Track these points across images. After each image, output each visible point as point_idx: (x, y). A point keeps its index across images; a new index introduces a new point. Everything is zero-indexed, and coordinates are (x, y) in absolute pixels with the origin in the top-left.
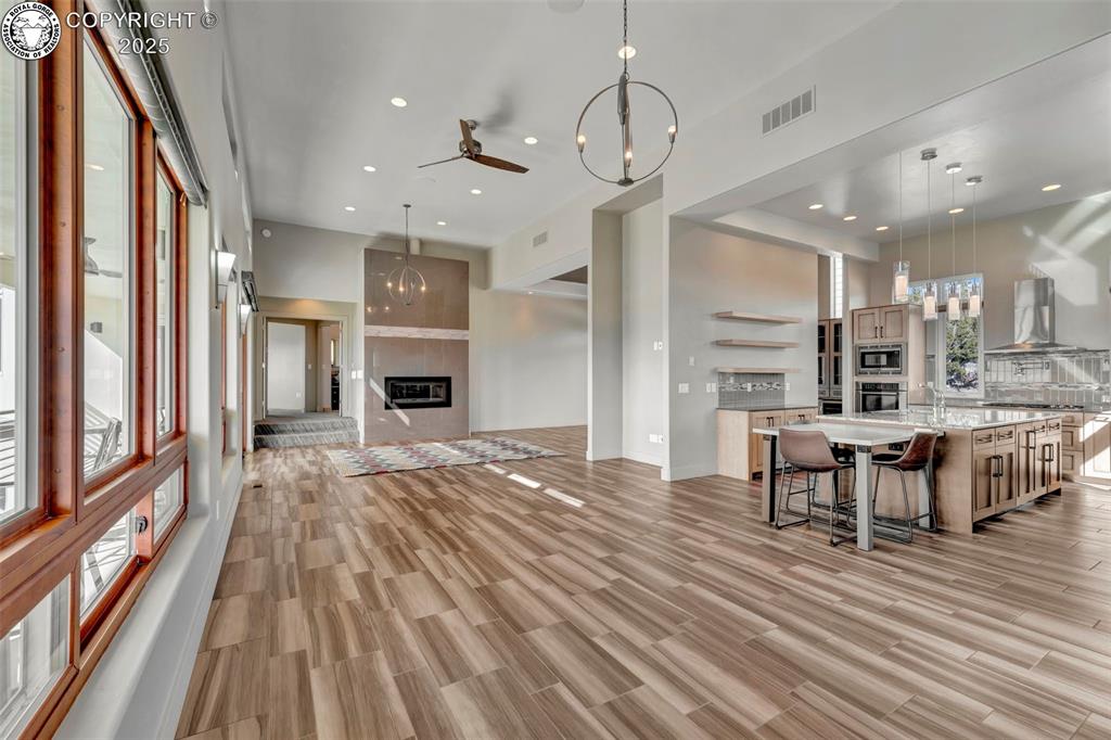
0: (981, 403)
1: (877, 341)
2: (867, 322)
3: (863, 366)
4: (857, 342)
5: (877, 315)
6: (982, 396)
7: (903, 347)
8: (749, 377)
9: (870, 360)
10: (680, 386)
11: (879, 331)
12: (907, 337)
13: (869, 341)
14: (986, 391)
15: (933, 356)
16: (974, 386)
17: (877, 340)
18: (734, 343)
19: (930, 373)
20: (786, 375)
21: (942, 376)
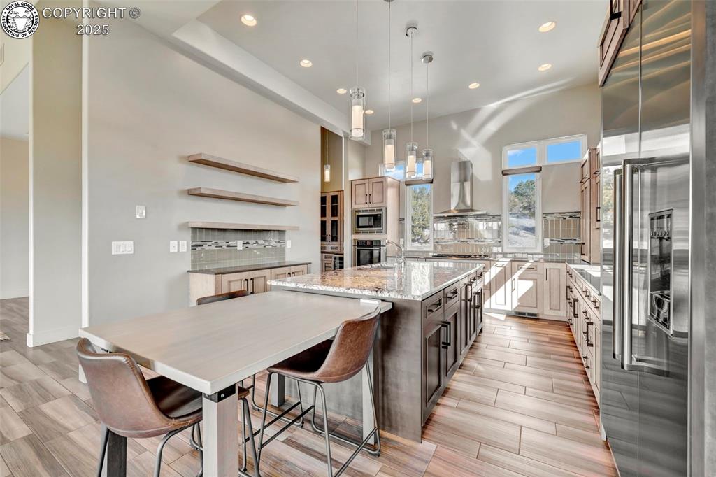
0: (431, 254)
1: (367, 207)
2: (360, 191)
3: (358, 226)
4: (355, 207)
5: (367, 185)
6: (432, 249)
7: (384, 211)
8: (239, 235)
9: (363, 221)
10: (114, 244)
11: (368, 197)
12: (386, 203)
13: (362, 205)
14: (434, 246)
15: (404, 219)
16: (428, 242)
17: (367, 205)
18: (203, 192)
19: (401, 234)
20: (287, 232)
21: (409, 235)
